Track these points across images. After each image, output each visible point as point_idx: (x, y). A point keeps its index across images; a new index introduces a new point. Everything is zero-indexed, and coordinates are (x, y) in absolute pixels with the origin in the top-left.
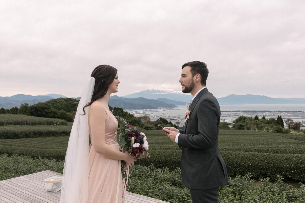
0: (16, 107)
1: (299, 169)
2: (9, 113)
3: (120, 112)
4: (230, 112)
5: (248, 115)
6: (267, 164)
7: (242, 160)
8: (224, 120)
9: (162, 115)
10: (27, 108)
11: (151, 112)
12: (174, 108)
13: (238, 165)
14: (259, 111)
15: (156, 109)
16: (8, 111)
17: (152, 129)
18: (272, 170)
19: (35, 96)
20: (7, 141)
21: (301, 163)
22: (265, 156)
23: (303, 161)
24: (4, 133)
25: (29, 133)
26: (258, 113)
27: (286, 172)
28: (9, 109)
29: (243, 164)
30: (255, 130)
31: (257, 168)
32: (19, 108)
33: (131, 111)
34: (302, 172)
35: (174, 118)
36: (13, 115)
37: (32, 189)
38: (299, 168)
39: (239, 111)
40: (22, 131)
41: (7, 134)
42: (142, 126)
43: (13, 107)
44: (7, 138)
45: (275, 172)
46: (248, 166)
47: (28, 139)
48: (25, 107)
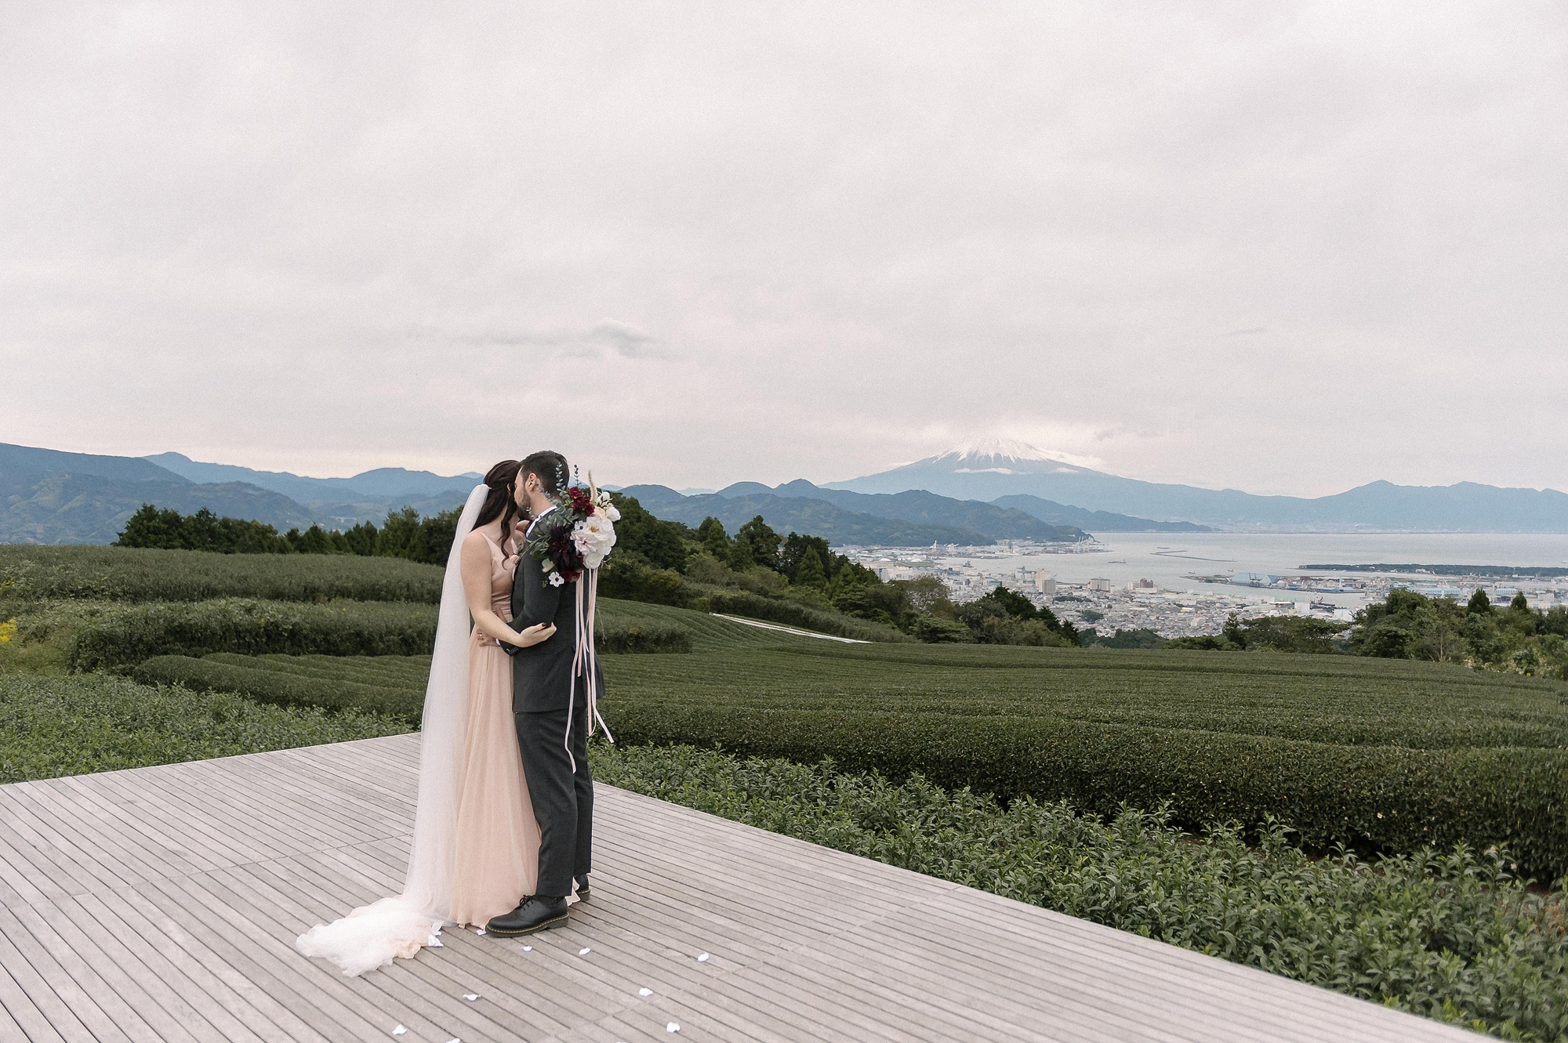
0: (368, 523)
1: (1408, 806)
2: (339, 549)
3: (813, 557)
4: (1364, 568)
5: (1461, 588)
6: (1285, 781)
7: (1190, 764)
8: (1331, 609)
9: (1019, 576)
10: (411, 530)
11: (964, 560)
12: (1076, 546)
13: (1171, 780)
14: (1522, 571)
15: (986, 548)
16: (336, 538)
17: (955, 641)
18: (1301, 809)
19: (448, 475)
20: (326, 660)
21: (1420, 784)
22: (1284, 750)
23: (1428, 775)
24: (317, 630)
25: (415, 635)
26: (1516, 580)
27: (1356, 817)
28: (342, 533)
29: (1193, 780)
30: (1457, 660)
31: (1246, 797)
32: (380, 527)
33: (870, 551)
34: (1417, 819)
35: (1076, 594)
36: (359, 558)
37: (365, 771)
38: (1409, 803)
39: (1411, 568)
40: (390, 624)
41: (328, 634)
42: (910, 624)
43: (358, 526)
44: (327, 652)
45: (1315, 815)
46: (1212, 785)
47: (412, 658)
48: (405, 524)
